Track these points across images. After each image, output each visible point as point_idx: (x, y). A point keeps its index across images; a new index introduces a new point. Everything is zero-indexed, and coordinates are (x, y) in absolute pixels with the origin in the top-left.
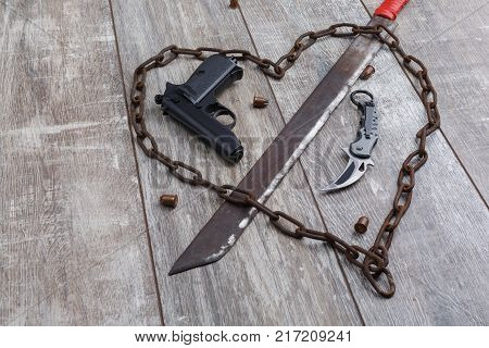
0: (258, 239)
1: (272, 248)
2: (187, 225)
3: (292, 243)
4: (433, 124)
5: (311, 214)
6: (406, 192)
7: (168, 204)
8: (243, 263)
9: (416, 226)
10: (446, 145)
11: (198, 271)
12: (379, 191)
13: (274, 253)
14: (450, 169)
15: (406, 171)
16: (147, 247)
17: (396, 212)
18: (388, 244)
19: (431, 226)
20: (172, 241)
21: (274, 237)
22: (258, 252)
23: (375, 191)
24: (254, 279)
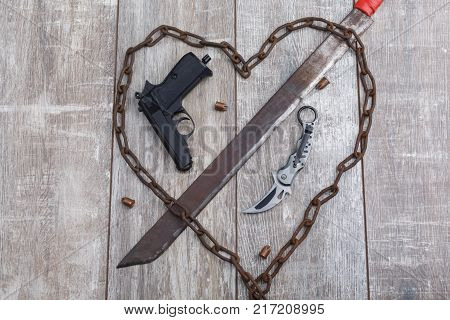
0: (185, 248)
1: (193, 258)
2: (138, 226)
3: (208, 256)
4: (356, 156)
5: (229, 232)
6: (307, 225)
7: (127, 204)
8: (169, 267)
9: (304, 258)
10: (360, 179)
11: (137, 267)
12: (289, 215)
13: (193, 262)
14: (353, 206)
15: (315, 203)
16: (106, 241)
17: (293, 243)
18: (277, 271)
19: (315, 260)
20: (125, 237)
21: (196, 247)
22: (181, 259)
23: (285, 216)
24: (174, 282)
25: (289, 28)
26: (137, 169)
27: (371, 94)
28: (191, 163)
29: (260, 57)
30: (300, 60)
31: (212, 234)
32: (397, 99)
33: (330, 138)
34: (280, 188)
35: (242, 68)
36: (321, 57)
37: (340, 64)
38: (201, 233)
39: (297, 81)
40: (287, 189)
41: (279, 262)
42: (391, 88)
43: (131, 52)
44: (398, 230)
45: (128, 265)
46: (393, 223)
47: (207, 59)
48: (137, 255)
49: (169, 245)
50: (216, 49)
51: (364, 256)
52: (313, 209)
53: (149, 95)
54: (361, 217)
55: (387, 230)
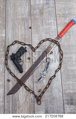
0: (22, 90)
1: (24, 92)
2: (11, 85)
3: (27, 92)
4: (59, 68)
5: (32, 87)
6: (49, 84)
7: (9, 81)
8: (19, 95)
9: (49, 91)
10: (60, 73)
11: (11, 95)
12: (45, 82)
13: (24, 93)
14: (59, 79)
15: (51, 79)
16: (4, 89)
17: (46, 88)
18: (43, 95)
19: (51, 92)
20: (8, 88)
21: (25, 90)
22: (21, 93)
23: (44, 82)
24: (20, 98)
25: (44, 41)
26: (11, 73)
27: (62, 55)
28: (23, 71)
29: (38, 47)
30: (46, 48)
31: (28, 87)
32: (68, 56)
33: (53, 65)
34: (43, 76)
35: (34, 50)
36: (51, 47)
37: (55, 49)
38: (26, 87)
39: (46, 52)
40: (44, 76)
41: (43, 93)
42: (66, 53)
43: (9, 47)
44: (69, 84)
45: (9, 94)
46: (68, 83)
47: (26, 48)
48: (11, 92)
49: (18, 90)
50: (28, 46)
51: (62, 90)
52: (50, 81)
53: (13, 56)
54: (61, 82)
55: (67, 84)
